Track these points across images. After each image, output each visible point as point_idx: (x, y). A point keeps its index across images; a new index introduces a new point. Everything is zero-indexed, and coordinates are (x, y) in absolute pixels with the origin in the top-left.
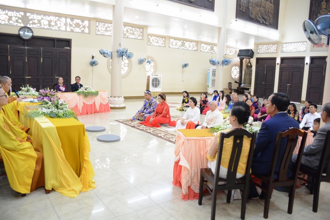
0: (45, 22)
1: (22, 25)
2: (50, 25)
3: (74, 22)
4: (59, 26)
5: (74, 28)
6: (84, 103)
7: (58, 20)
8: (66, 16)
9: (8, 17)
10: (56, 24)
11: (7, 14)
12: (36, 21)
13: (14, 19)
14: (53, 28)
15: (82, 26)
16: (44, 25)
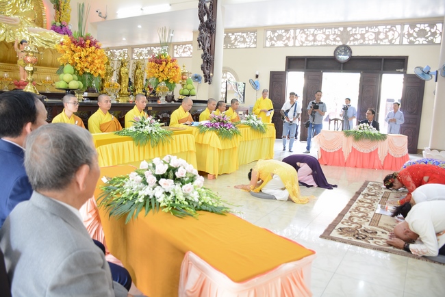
0: (370, 36)
1: (341, 44)
2: (377, 39)
3: (417, 30)
4: (390, 38)
5: (415, 38)
6: (354, 150)
7: (390, 29)
8: (402, 22)
9: (324, 37)
10: (387, 37)
11: (324, 33)
12: (359, 36)
13: (331, 37)
14: (381, 43)
15: (429, 34)
16: (369, 40)
